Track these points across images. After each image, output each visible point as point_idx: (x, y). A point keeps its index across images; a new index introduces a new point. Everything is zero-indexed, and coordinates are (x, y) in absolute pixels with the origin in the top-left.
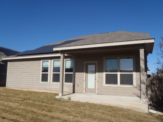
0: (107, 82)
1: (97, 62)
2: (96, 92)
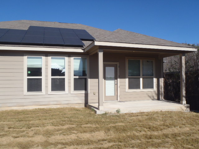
0: (130, 87)
1: (118, 63)
2: (117, 100)
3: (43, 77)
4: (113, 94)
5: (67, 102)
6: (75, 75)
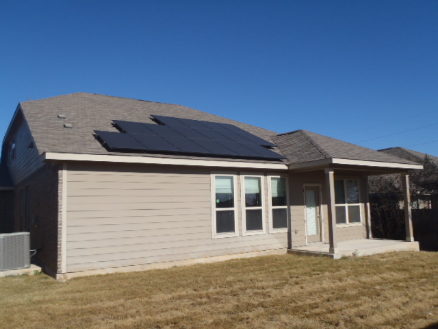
1: (320, 186)
2: (321, 241)
3: (235, 209)
4: (315, 233)
5: (264, 248)
6: (273, 205)
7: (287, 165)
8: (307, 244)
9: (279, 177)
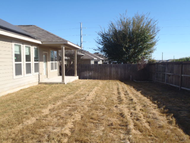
1: (48, 53)
2: (47, 78)
3: (22, 63)
7: (41, 42)
8: (44, 79)
9: (36, 47)
